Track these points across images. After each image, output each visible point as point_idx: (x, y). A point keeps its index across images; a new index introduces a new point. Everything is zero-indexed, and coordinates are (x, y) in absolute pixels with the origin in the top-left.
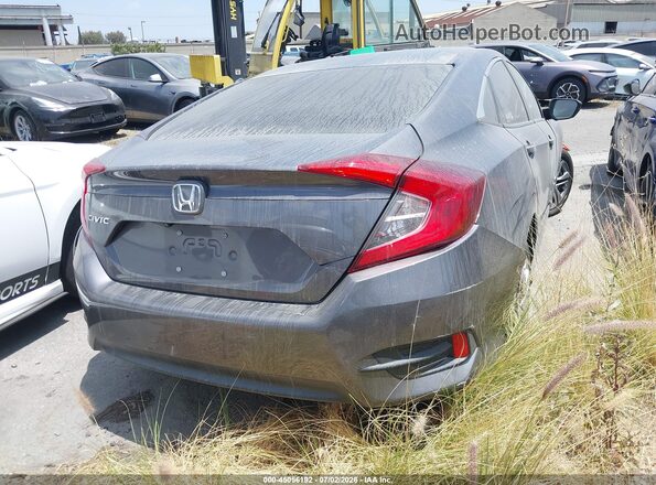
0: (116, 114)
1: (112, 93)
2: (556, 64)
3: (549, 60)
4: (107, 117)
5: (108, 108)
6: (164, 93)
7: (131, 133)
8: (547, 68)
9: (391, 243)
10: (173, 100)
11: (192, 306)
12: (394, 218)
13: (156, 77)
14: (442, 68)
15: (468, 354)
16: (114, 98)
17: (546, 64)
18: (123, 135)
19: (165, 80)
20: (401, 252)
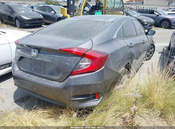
0: (42, 21)
1: (41, 15)
2: (163, 16)
3: (161, 15)
4: (39, 21)
5: (40, 19)
6: (55, 16)
7: (45, 26)
8: (160, 17)
9: (80, 70)
10: (57, 18)
11: (34, 79)
12: (81, 64)
13: (53, 12)
14: (109, 22)
15: (99, 98)
16: (41, 17)
17: (160, 16)
18: (43, 27)
19: (55, 13)
20: (83, 72)
